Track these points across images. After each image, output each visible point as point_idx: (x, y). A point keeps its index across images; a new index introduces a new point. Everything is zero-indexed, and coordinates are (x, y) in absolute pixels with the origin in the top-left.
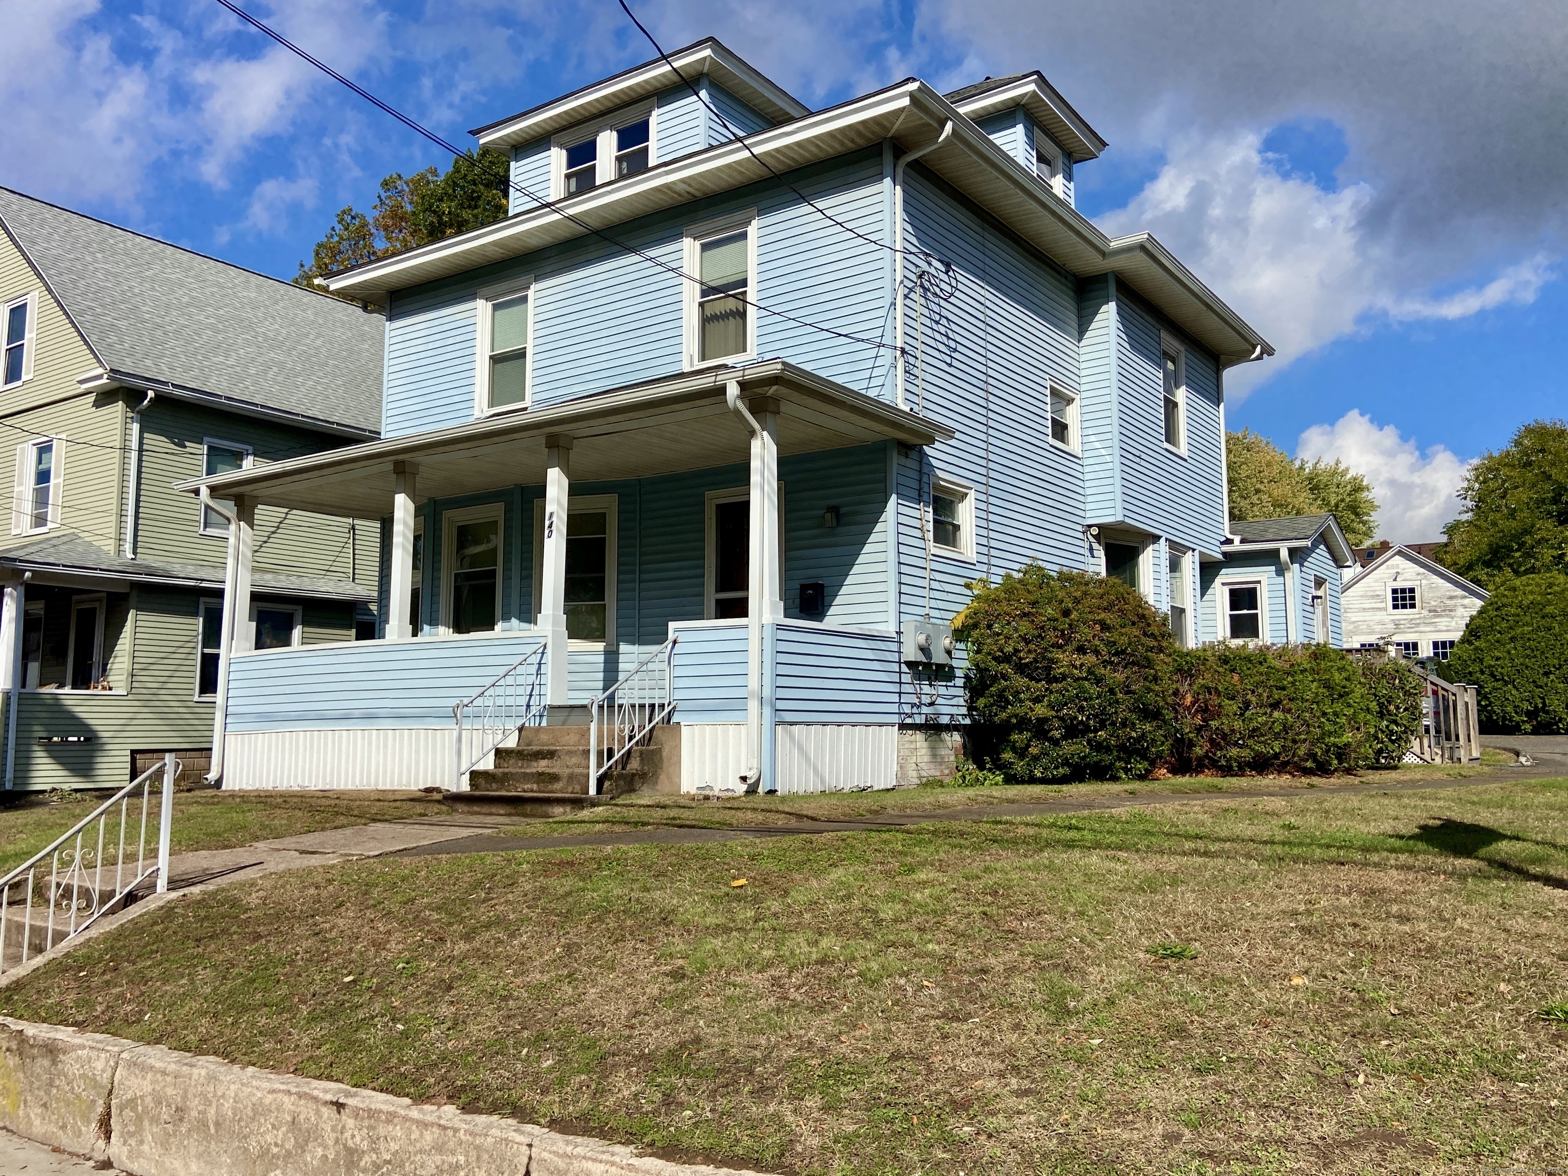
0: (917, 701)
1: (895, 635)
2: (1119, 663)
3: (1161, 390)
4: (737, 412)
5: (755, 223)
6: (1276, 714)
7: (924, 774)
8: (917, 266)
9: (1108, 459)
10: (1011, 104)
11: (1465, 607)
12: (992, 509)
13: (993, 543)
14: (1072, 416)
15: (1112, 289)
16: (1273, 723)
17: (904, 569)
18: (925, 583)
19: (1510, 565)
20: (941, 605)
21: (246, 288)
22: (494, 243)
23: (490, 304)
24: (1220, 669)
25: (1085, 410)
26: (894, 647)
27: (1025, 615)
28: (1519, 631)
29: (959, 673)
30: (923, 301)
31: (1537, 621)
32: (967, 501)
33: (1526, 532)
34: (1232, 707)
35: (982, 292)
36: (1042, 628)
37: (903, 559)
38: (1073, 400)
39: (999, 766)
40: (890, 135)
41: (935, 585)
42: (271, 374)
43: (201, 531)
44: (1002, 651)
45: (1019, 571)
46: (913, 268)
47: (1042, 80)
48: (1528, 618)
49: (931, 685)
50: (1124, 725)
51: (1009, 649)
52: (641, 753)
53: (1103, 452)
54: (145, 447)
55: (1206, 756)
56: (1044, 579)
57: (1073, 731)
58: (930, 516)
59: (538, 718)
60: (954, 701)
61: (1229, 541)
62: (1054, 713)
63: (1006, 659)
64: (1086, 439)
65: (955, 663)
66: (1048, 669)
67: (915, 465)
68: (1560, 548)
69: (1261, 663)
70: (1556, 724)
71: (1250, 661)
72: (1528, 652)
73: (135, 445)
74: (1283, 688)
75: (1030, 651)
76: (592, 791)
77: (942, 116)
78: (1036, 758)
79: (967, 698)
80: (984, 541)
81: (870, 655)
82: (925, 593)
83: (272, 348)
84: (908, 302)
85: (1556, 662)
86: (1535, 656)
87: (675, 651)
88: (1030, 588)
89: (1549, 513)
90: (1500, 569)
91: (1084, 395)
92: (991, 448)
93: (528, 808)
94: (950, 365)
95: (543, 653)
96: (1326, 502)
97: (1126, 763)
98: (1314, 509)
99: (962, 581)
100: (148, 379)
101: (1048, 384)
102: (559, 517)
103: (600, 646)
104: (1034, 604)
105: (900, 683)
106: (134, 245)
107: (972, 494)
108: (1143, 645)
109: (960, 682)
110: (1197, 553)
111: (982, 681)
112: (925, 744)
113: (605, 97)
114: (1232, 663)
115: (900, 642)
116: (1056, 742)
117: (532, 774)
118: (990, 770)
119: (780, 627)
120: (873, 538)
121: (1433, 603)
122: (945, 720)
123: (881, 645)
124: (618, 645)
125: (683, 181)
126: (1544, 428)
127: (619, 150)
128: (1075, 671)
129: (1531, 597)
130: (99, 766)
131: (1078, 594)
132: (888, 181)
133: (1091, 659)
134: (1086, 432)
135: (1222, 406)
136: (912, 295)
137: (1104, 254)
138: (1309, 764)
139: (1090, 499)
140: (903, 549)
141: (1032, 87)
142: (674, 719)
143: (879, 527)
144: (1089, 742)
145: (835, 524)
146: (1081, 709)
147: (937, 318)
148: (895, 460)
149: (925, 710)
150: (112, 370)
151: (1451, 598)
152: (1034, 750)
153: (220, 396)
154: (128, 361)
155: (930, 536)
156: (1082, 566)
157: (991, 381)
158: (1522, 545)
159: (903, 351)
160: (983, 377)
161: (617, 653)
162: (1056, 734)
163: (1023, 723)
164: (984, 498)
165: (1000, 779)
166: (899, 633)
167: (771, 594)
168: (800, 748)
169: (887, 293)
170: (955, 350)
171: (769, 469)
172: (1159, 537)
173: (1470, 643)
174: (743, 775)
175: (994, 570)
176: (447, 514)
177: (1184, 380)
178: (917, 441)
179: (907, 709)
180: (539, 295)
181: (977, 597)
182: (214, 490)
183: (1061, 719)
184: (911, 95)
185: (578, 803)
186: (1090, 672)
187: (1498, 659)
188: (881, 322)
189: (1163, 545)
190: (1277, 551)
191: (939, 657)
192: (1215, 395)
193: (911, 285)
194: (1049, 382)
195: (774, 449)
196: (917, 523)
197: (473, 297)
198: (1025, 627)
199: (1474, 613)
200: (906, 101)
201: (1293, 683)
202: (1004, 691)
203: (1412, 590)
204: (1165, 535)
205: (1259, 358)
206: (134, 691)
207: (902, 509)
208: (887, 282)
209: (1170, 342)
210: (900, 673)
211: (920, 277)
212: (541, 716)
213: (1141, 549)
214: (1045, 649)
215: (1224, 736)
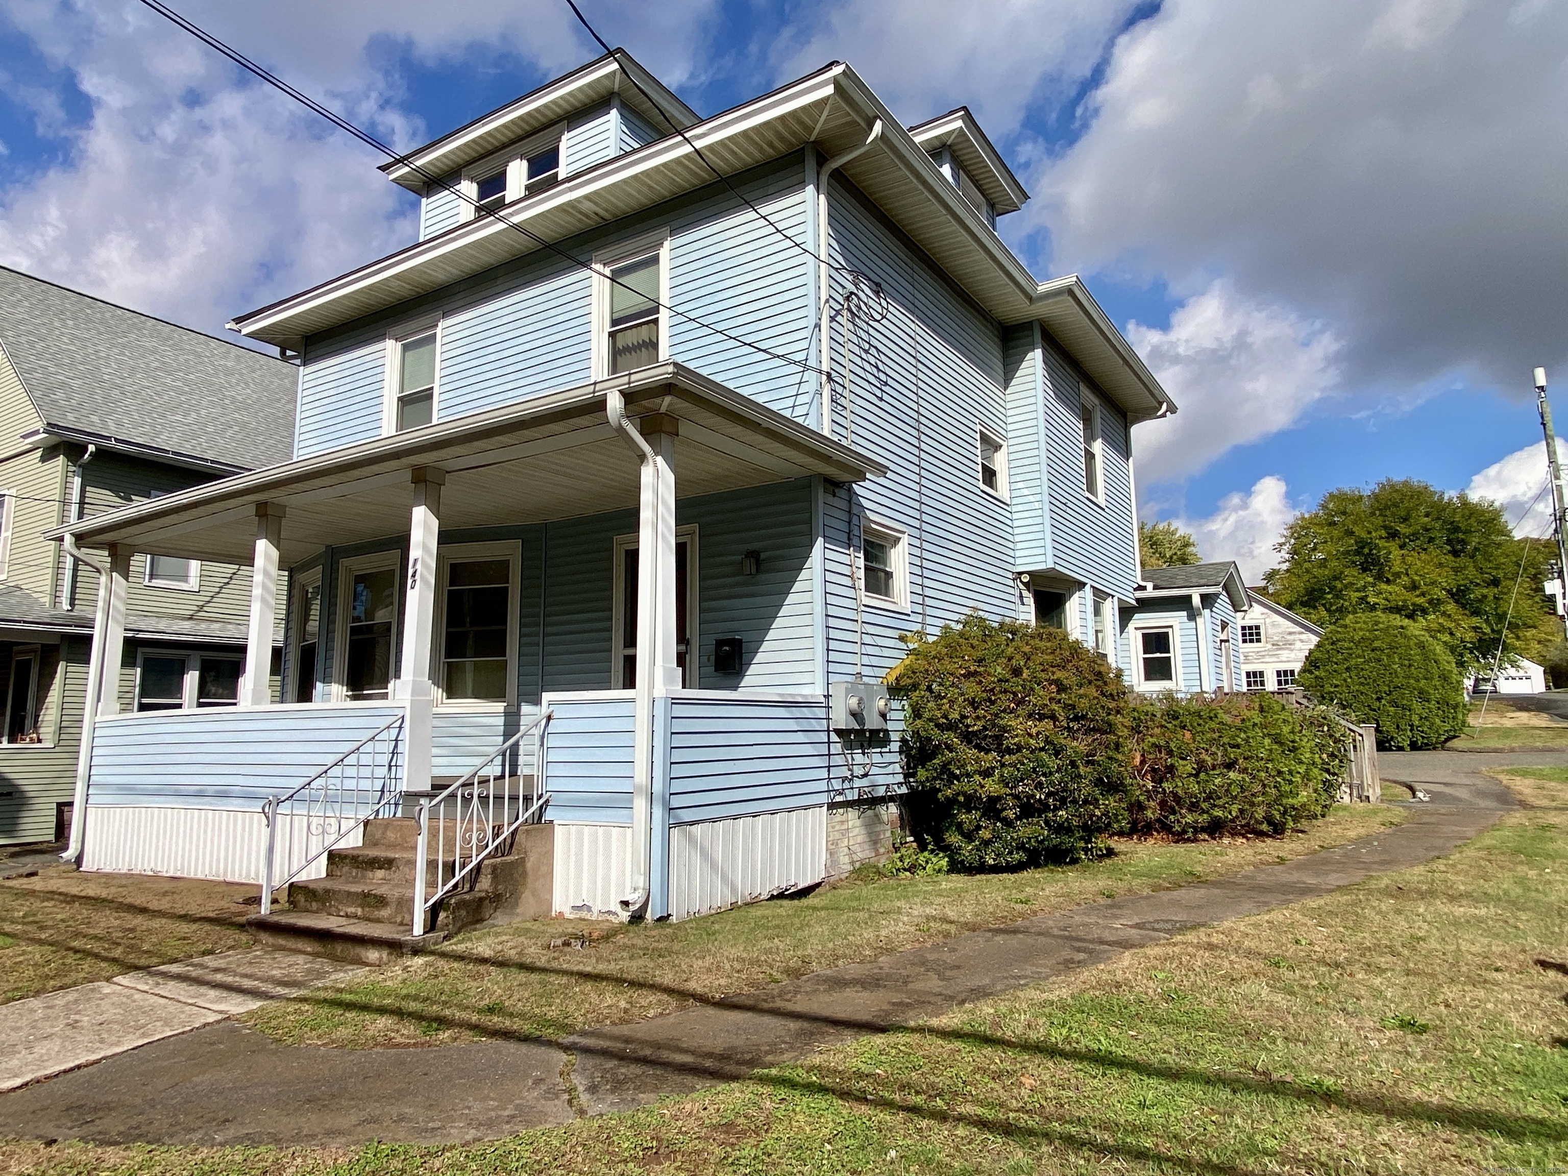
0: (848, 774)
1: (822, 699)
2: (1079, 729)
3: (1082, 440)
4: (621, 430)
5: (667, 244)
6: (1232, 775)
7: (855, 858)
8: (844, 287)
9: (1037, 505)
10: (937, 143)
11: (1302, 641)
12: (926, 555)
13: (928, 592)
14: (1000, 462)
15: (1038, 336)
16: (1230, 785)
17: (832, 622)
18: (855, 637)
19: (1324, 605)
20: (875, 661)
21: (225, 358)
22: (396, 277)
23: (399, 344)
24: (1169, 726)
25: (1012, 457)
26: (821, 713)
27: (969, 675)
28: (1353, 662)
29: (894, 737)
30: (851, 326)
31: (1368, 654)
32: (900, 546)
33: (1336, 578)
34: (1186, 767)
35: (913, 326)
36: (992, 690)
37: (832, 611)
38: (1001, 446)
39: (943, 847)
40: (812, 139)
41: (867, 639)
42: (230, 433)
43: (146, 583)
44: (947, 719)
45: (958, 622)
46: (840, 290)
47: (969, 117)
48: (1360, 652)
49: (863, 753)
50: (1086, 802)
51: (954, 716)
52: (494, 868)
53: (1032, 498)
54: (87, 500)
55: (1158, 820)
56: (987, 632)
57: (1028, 810)
58: (861, 562)
59: (393, 807)
60: (890, 769)
61: (1141, 588)
62: (1008, 791)
63: (950, 726)
64: (1014, 486)
65: (890, 726)
66: (998, 739)
67: (844, 505)
68: (1364, 591)
69: (1211, 718)
70: (1389, 742)
71: (1200, 717)
72: (1362, 680)
73: (75, 497)
74: (1237, 746)
75: (978, 718)
76: (418, 929)
77: (871, 114)
78: (987, 843)
79: (903, 764)
80: (918, 590)
81: (792, 725)
82: (855, 648)
83: (237, 410)
84: (834, 325)
85: (1387, 689)
86: (1368, 684)
87: (550, 730)
88: (975, 642)
89: (1353, 562)
90: (1315, 608)
91: (1011, 442)
92: (924, 490)
93: (339, 948)
94: (881, 399)
95: (400, 727)
96: (1162, 556)
97: (1086, 843)
98: (1153, 561)
99: (896, 633)
100: (89, 434)
101: (978, 428)
102: (424, 563)
103: (500, 707)
104: (980, 661)
105: (829, 755)
106: (113, 317)
107: (905, 539)
108: (1103, 707)
109: (895, 746)
110: (1115, 599)
111: (922, 749)
112: (858, 823)
113: (512, 121)
114: (1181, 718)
115: (829, 707)
116: (1008, 823)
117: (357, 894)
118: (932, 851)
119: (676, 701)
120: (797, 586)
121: (1276, 638)
122: (881, 792)
123: (806, 712)
124: (519, 706)
125: (587, 197)
126: (1346, 494)
127: (530, 178)
128: (1032, 742)
129: (1361, 633)
130: (25, 820)
131: (1027, 649)
132: (810, 189)
133: (1047, 724)
134: (1013, 479)
135: (1131, 460)
136: (839, 318)
137: (1030, 299)
138: (1264, 827)
139: (1019, 546)
140: (831, 599)
141: (959, 124)
142: (548, 816)
143: (804, 574)
144: (1047, 822)
145: (754, 571)
146: (1039, 786)
147: (867, 346)
148: (821, 496)
149: (857, 783)
150: (49, 424)
151: (1290, 633)
152: (986, 834)
153: (167, 451)
154: (70, 417)
155: (862, 584)
156: (1013, 614)
157: (922, 419)
158: (1332, 589)
159: (829, 375)
160: (915, 415)
161: (518, 714)
162: (1011, 814)
163: (970, 802)
164: (917, 543)
165: (944, 862)
166: (827, 696)
167: (665, 660)
168: (704, 854)
169: (811, 311)
170: (886, 384)
171: (664, 502)
172: (1085, 584)
173: (1311, 672)
174: (625, 899)
175: (929, 620)
176: (345, 562)
177: (1100, 433)
178: (845, 477)
179: (837, 784)
180: (446, 332)
181: (911, 652)
182: (80, 539)
183: (1016, 797)
184: (836, 81)
185: (395, 947)
186: (1047, 741)
187: (1336, 686)
188: (804, 344)
189: (1088, 591)
190: (1189, 597)
191: (873, 722)
192: (1124, 448)
193: (838, 307)
194: (979, 427)
195: (671, 478)
196: (846, 570)
197: (381, 337)
198: (971, 689)
199: (1312, 647)
200: (830, 90)
201: (1247, 741)
202: (950, 763)
203: (1258, 627)
204: (1090, 583)
205: (1164, 415)
206: (61, 743)
207: (830, 555)
208: (811, 301)
209: (1089, 397)
210: (829, 743)
211: (847, 299)
212: (396, 804)
213: (1067, 597)
214: (996, 715)
215: (1177, 798)
